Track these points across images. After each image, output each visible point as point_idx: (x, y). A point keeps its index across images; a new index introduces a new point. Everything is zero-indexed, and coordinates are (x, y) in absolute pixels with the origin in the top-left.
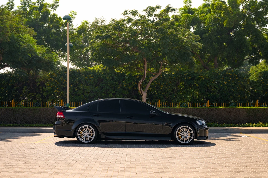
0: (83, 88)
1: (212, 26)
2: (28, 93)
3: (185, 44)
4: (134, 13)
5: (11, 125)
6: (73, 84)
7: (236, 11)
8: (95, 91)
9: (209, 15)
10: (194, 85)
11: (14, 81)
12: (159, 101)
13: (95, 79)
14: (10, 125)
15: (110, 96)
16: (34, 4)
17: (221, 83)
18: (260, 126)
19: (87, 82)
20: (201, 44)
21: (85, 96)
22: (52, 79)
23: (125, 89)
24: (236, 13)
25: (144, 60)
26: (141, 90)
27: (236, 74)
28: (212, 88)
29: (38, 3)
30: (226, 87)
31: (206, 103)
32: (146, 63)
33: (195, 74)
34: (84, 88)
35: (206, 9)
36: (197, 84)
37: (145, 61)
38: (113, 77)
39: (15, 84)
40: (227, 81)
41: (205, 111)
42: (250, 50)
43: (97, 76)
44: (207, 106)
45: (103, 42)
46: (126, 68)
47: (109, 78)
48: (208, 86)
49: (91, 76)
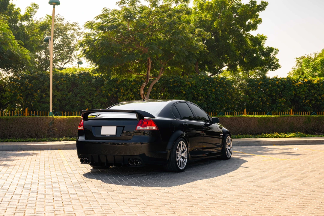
6: (41, 90)
8: (68, 97)
13: (69, 84)
15: (86, 104)
17: (209, 91)
19: (58, 87)
20: (203, 44)
22: (14, 83)
23: (103, 96)
24: (228, 14)
26: (143, 96)
27: (224, 81)
28: (199, 96)
30: (213, 95)
32: (150, 63)
33: (181, 80)
34: (55, 95)
36: (184, 91)
37: (150, 61)
38: (90, 82)
40: (215, 88)
43: (71, 80)
47: (86, 83)
49: (64, 81)
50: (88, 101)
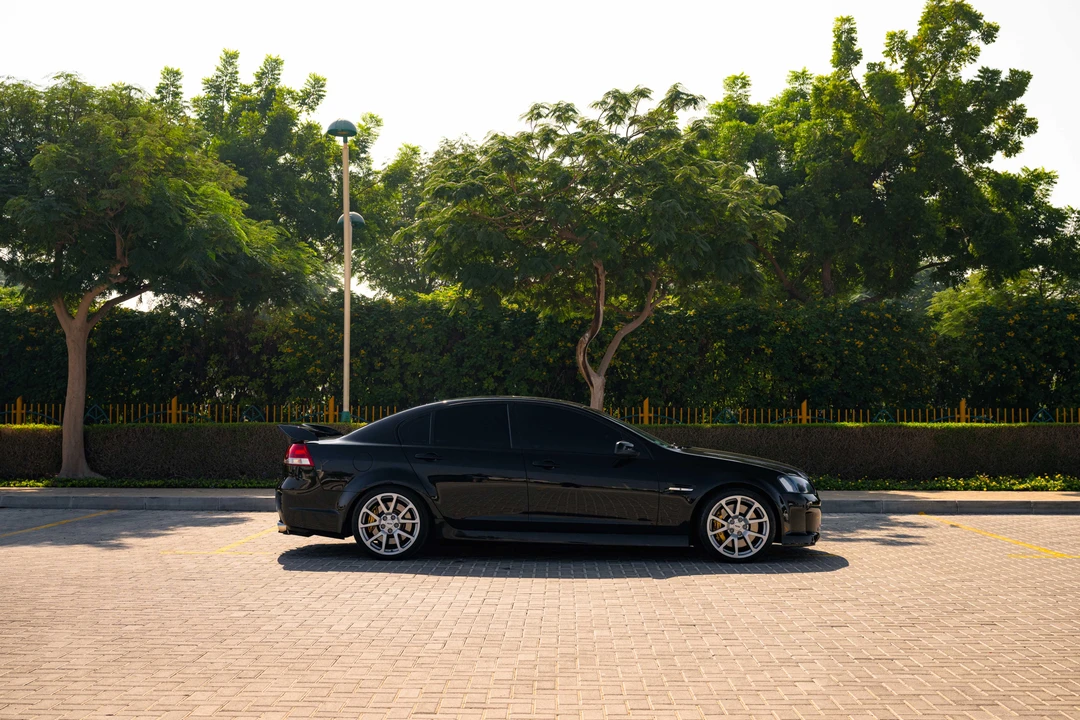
0: (400, 360)
1: (814, 160)
2: (225, 377)
3: (732, 215)
4: (564, 113)
5: (160, 482)
6: (369, 349)
7: (893, 110)
8: (438, 369)
9: (804, 125)
10: (759, 351)
11: (179, 338)
12: (646, 402)
13: (440, 332)
14: (154, 483)
15: (486, 387)
16: (247, 89)
17: (847, 345)
18: (979, 488)
19: (412, 341)
20: (783, 216)
21: (405, 386)
22: (299, 333)
23: (534, 364)
24: (894, 118)
25: (596, 269)
26: (585, 368)
27: (893, 316)
28: (817, 361)
29: (260, 88)
30: (861, 359)
31: (796, 408)
32: (603, 279)
33: (760, 316)
34: (405, 361)
35: (795, 108)
36: (768, 347)
37: (600, 271)
38: (496, 326)
39: (182, 348)
40: (865, 339)
41: (797, 436)
42: (938, 238)
43: (445, 322)
44: (801, 420)
45: (459, 209)
46: (539, 295)
47: (485, 328)
48: (804, 354)
49: (427, 323)
50: (493, 377)
